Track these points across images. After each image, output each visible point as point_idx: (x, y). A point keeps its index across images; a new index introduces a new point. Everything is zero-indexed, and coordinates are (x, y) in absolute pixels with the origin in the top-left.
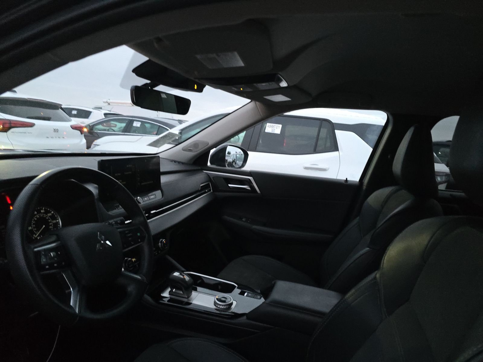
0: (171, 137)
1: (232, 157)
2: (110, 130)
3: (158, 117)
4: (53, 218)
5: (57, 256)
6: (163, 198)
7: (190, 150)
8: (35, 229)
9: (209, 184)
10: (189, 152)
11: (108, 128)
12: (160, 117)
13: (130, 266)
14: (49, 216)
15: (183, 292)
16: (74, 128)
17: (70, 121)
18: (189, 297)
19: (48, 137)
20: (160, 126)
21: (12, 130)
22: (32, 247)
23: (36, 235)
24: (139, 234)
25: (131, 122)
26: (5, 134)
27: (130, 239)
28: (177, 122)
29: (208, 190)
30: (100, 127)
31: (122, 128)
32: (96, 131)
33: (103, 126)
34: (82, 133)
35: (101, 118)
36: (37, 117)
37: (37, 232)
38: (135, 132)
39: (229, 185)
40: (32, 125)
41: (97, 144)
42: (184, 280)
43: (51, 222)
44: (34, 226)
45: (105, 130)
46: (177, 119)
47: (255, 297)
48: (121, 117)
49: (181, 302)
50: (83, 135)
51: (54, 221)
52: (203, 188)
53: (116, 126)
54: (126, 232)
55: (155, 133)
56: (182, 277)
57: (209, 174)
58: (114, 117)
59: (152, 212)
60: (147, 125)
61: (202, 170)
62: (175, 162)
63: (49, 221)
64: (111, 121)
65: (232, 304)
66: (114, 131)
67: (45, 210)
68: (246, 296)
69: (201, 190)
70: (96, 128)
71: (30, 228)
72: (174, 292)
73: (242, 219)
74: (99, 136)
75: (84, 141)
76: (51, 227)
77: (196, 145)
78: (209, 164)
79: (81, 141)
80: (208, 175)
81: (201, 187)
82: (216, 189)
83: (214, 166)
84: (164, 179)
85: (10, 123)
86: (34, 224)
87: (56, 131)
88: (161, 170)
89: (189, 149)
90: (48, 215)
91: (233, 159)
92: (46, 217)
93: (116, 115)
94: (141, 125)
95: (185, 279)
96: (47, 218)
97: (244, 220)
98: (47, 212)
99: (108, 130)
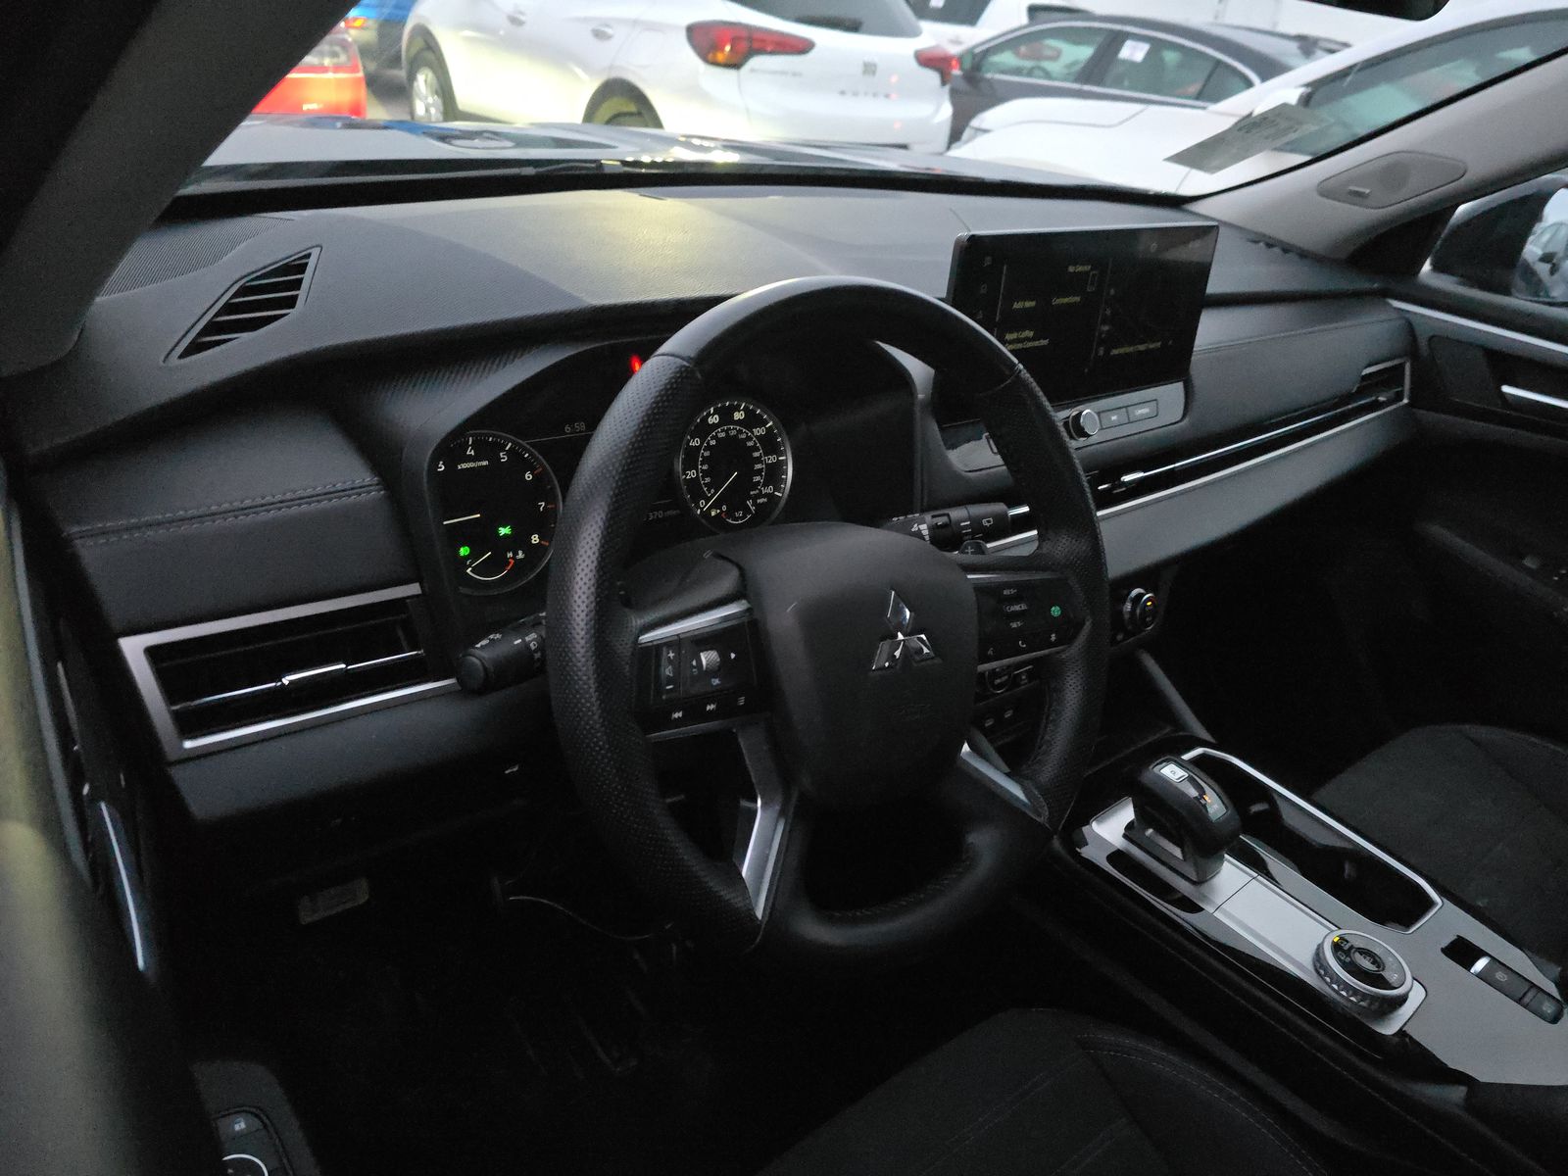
0: (1284, 124)
1: (1546, 237)
2: (1037, 72)
3: (1220, 21)
4: (770, 445)
5: (723, 668)
6: (1186, 421)
7: (1357, 197)
8: (708, 480)
9: (1401, 366)
10: (1347, 206)
11: (1028, 64)
12: (1228, 21)
13: (998, 681)
14: (757, 437)
15: (1183, 852)
16: (926, 60)
17: (915, 33)
18: (1201, 880)
19: (843, 93)
20: (1219, 63)
21: (756, 62)
22: (637, 622)
23: (708, 500)
24: (1056, 611)
25: (1116, 40)
26: (731, 73)
27: (1014, 625)
28: (1293, 46)
29: (1391, 393)
30: (1007, 58)
31: (1077, 68)
32: (989, 76)
33: (1017, 54)
34: (944, 83)
35: (1015, 24)
36: (825, 18)
37: (713, 491)
38: (1118, 83)
39: (1506, 389)
40: (802, 47)
41: (984, 126)
42: (1198, 809)
43: (758, 460)
44: (705, 467)
45: (1017, 71)
46: (1293, 31)
47: (1526, 1000)
48: (1083, 20)
49: (1165, 890)
50: (947, 88)
51: (772, 459)
52: (1370, 384)
53: (1056, 56)
54: (1006, 592)
55: (1194, 89)
56: (1193, 793)
57: (1412, 319)
58: (1060, 20)
59: (1127, 478)
60: (1170, 57)
61: (1385, 294)
62: (1270, 244)
63: (756, 454)
64: (1045, 38)
65: (1402, 1000)
66: (1048, 75)
67: (746, 410)
68: (1479, 975)
69: (1361, 392)
70: (992, 64)
71: (692, 474)
72: (1148, 838)
73: (1522, 557)
74: (996, 96)
75: (947, 110)
76: (757, 479)
77: (1393, 171)
78: (1427, 267)
79: (937, 111)
80: (1409, 327)
81: (1365, 378)
82: (1428, 391)
83: (1446, 283)
84: (1212, 330)
85: (751, 39)
86: (705, 460)
87: (869, 69)
88: (1214, 286)
89: (1353, 188)
90: (753, 433)
91: (1550, 249)
92: (749, 439)
93: (1067, 15)
94: (1148, 54)
95: (1204, 806)
96: (750, 444)
97: (1529, 563)
98: (752, 420)
99: (1030, 73)
